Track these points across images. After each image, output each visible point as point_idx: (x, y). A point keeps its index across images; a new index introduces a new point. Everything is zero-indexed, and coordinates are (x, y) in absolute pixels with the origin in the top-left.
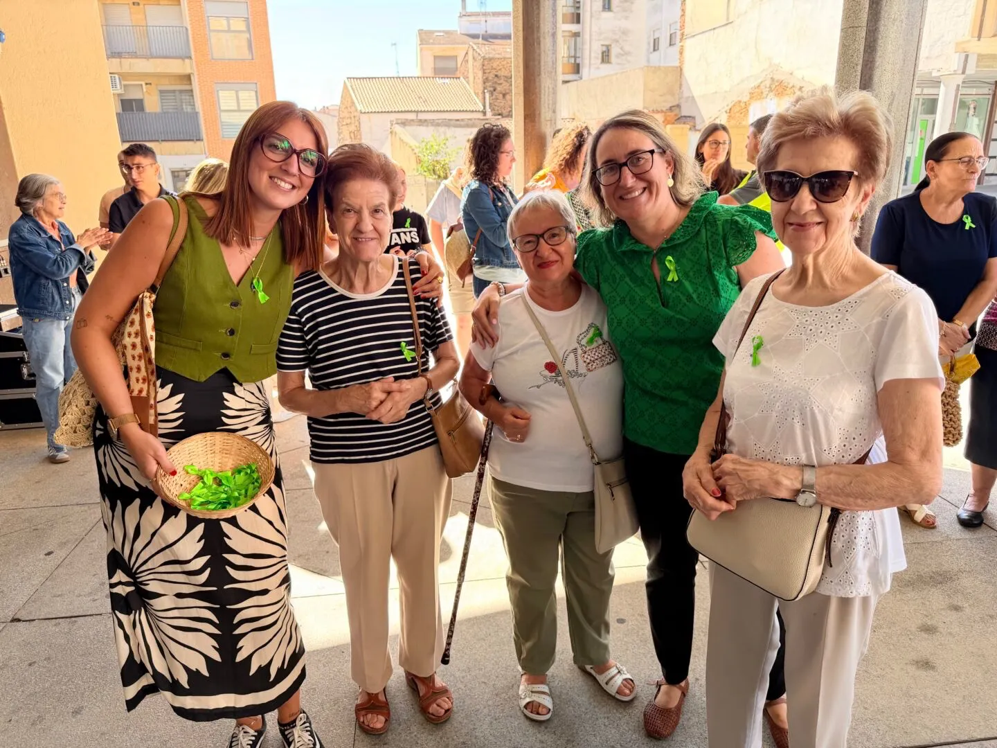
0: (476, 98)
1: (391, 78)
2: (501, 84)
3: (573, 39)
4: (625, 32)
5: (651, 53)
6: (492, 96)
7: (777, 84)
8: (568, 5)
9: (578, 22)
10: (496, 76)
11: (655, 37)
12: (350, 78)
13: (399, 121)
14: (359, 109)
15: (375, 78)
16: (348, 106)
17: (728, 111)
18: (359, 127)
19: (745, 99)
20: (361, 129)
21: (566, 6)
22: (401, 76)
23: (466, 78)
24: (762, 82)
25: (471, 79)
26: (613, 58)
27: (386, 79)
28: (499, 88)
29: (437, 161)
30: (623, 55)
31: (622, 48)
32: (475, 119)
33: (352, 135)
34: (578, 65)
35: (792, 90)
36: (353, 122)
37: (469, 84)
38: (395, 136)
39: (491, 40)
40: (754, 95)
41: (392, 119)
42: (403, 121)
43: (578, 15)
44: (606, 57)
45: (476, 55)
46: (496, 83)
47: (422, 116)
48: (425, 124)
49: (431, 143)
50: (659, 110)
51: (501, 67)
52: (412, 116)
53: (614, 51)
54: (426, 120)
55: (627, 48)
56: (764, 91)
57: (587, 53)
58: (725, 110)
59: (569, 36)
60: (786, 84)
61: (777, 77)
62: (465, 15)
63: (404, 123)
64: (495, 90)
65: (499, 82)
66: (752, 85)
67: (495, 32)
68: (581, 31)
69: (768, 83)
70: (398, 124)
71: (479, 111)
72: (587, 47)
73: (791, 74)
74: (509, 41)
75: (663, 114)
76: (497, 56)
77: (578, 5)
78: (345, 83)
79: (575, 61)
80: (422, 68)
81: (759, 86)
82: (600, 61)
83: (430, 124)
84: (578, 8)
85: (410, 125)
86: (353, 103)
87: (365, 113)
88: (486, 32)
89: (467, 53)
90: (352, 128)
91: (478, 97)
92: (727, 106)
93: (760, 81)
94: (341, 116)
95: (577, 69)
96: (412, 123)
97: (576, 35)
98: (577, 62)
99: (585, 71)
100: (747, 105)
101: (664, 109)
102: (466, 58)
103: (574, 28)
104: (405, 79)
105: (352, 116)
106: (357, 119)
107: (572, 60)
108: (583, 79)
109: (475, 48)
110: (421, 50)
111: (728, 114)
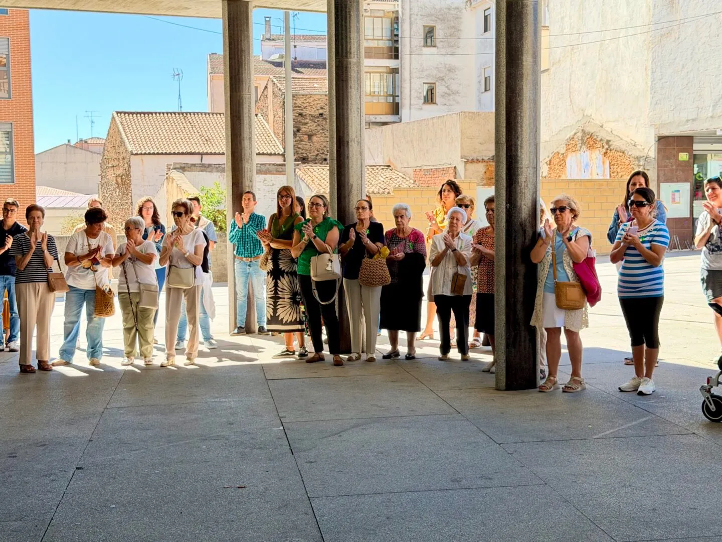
0: (275, 139)
1: (171, 113)
2: (306, 124)
3: (392, 75)
4: (451, 70)
5: (482, 93)
6: (296, 138)
7: (588, 137)
8: (384, 38)
9: (397, 57)
10: (300, 114)
11: (486, 76)
12: (121, 113)
13: (178, 166)
14: (130, 148)
15: (152, 113)
16: (116, 145)
17: (548, 163)
18: (129, 171)
19: (563, 151)
20: (131, 174)
21: (382, 40)
22: (183, 110)
23: (265, 116)
24: (575, 134)
25: (271, 117)
26: (438, 99)
27: (166, 115)
28: (304, 129)
29: (218, 210)
30: (449, 95)
31: (447, 87)
32: (269, 164)
33: (119, 179)
34: (398, 104)
35: (601, 143)
36: (121, 164)
37: (268, 123)
38: (173, 182)
39: (300, 69)
40: (570, 147)
41: (169, 163)
42: (183, 165)
43: (397, 50)
44: (430, 98)
45: (276, 90)
46: (300, 122)
47: (207, 160)
48: (209, 169)
49: (213, 192)
50: (480, 159)
51: (307, 104)
52: (196, 160)
53: (439, 90)
54: (210, 165)
55: (454, 87)
56: (577, 143)
57: (406, 92)
58: (545, 161)
59: (387, 73)
60: (595, 137)
61: (587, 129)
62: (269, 39)
63: (183, 168)
64: (298, 131)
65: (303, 121)
66: (568, 137)
67: (306, 58)
68: (399, 67)
69: (580, 134)
70: (175, 169)
71: (279, 154)
72: (406, 86)
73: (602, 127)
74: (322, 70)
75: (484, 164)
76: (302, 92)
77: (396, 39)
78: (113, 118)
79: (394, 100)
80: (213, 101)
81: (573, 138)
82: (422, 101)
83: (214, 170)
84: (397, 41)
85: (192, 171)
86: (122, 142)
87: (137, 154)
88: (296, 58)
89: (266, 87)
90: (120, 171)
91: (278, 138)
92: (548, 157)
93: (573, 133)
94: (106, 157)
95: (395, 109)
96: (193, 168)
97: (395, 71)
98: (397, 101)
99: (404, 112)
100: (564, 156)
101: (486, 159)
102: (266, 93)
103: (392, 63)
104: (189, 115)
105: (121, 157)
106: (126, 161)
107: (391, 99)
108: (403, 121)
109: (276, 82)
110: (212, 79)
111: (549, 166)
